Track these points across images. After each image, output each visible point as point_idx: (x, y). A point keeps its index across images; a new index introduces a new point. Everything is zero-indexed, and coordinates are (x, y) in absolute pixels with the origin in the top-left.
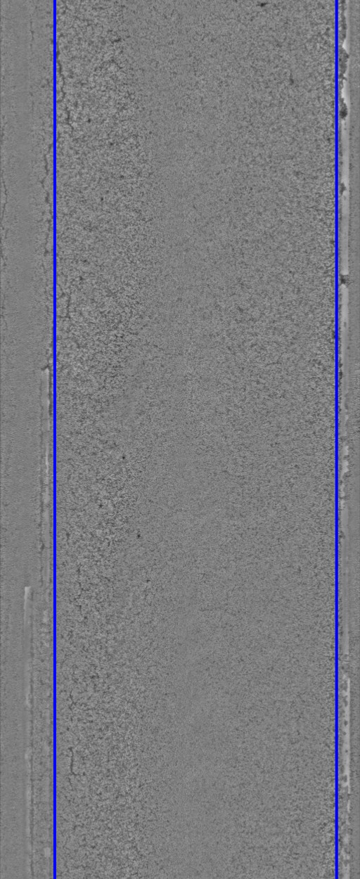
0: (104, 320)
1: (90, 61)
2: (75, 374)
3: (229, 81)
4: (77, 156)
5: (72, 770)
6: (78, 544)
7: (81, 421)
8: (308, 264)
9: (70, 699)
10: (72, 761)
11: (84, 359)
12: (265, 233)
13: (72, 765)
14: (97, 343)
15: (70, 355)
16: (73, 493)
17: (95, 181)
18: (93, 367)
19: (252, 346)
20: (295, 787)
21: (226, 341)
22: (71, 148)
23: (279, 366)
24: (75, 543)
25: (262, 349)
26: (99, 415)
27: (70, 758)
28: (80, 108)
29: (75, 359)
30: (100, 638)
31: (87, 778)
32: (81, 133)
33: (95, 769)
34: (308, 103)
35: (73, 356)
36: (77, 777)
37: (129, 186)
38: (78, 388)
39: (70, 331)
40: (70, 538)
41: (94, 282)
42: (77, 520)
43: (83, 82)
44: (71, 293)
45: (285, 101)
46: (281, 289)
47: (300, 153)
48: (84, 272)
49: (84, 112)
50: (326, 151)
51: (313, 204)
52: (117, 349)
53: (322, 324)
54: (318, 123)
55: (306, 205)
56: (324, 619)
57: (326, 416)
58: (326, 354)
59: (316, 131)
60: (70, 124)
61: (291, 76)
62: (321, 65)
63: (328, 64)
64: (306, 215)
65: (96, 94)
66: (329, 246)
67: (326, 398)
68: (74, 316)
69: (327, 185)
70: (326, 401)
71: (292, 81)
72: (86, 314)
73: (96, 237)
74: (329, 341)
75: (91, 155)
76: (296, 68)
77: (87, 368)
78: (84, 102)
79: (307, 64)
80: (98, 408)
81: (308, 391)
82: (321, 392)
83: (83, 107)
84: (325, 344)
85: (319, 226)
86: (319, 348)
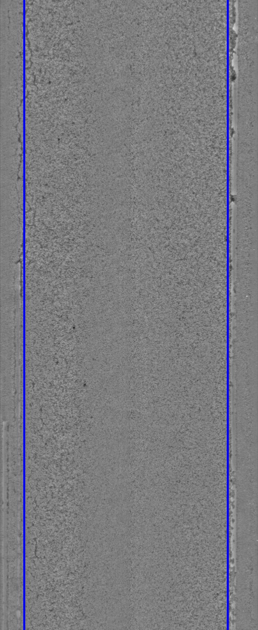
0: (59, 227)
1: (50, 39)
2: (39, 267)
3: (150, 54)
4: (41, 109)
5: (35, 554)
6: (40, 390)
7: (43, 301)
8: (207, 187)
9: (35, 504)
10: (36, 547)
11: (46, 256)
12: (175, 165)
13: (36, 551)
14: (55, 244)
15: (35, 253)
16: (37, 353)
17: (53, 126)
18: (51, 262)
19: (166, 247)
20: (196, 567)
21: (147, 243)
22: (36, 103)
23: (185, 261)
24: (38, 390)
25: (173, 249)
26: (56, 297)
27: (34, 546)
28: (43, 73)
29: (39, 256)
30: (56, 459)
31: (47, 560)
32: (44, 91)
33: (52, 554)
34: (207, 70)
35: (37, 254)
36: (40, 559)
37: (79, 130)
38: (41, 277)
39: (35, 236)
40: (35, 386)
41: (52, 200)
42: (40, 373)
43: (45, 54)
44: (36, 208)
45: (190, 69)
46: (187, 206)
47: (201, 107)
48: (45, 193)
49: (46, 76)
50: (220, 105)
51: (210, 143)
52: (69, 249)
53: (217, 231)
54: (214, 84)
55: (206, 144)
56: (217, 446)
57: (220, 298)
58: (219, 252)
59: (213, 90)
60: (36, 85)
61: (195, 50)
62: (217, 42)
63: (222, 42)
64: (205, 151)
65: (55, 63)
66: (222, 174)
67: (220, 285)
68: (38, 224)
69: (221, 130)
70: (220, 287)
71: (196, 54)
72: (47, 223)
73: (55, 168)
74: (222, 243)
75: (50, 108)
76: (198, 45)
77: (47, 263)
78: (46, 69)
79: (207, 41)
80: (56, 292)
81: (206, 280)
82: (216, 281)
83: (45, 73)
84: (219, 246)
85: (215, 160)
86: (215, 249)
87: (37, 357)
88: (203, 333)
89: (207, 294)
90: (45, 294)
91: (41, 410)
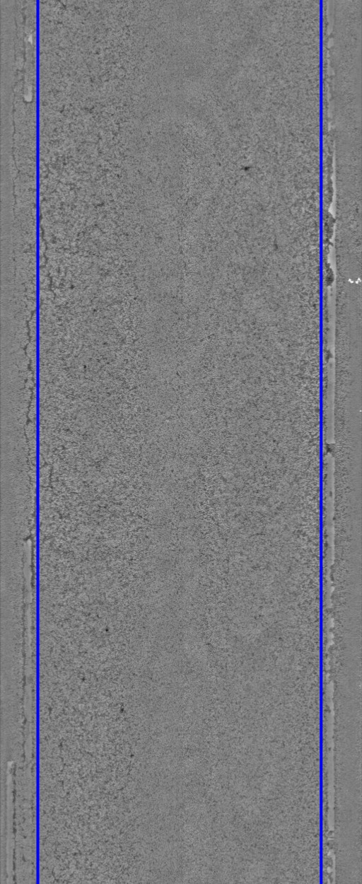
0: (87, 489)
1: (73, 226)
2: (58, 545)
3: (213, 246)
4: (60, 323)
6: (60, 718)
7: (63, 593)
8: (293, 433)
9: (52, 877)
11: (67, 530)
12: (248, 402)
14: (80, 513)
15: (53, 526)
16: (55, 666)
17: (77, 348)
18: (75, 538)
19: (236, 516)
21: (210, 512)
22: (54, 315)
23: (262, 537)
24: (57, 717)
25: (246, 519)
26: (81, 587)
28: (63, 274)
29: (57, 529)
30: (82, 814)
32: (64, 299)
34: (292, 269)
35: (55, 526)
37: (113, 353)
38: (60, 560)
39: (52, 501)
40: (52, 712)
41: (76, 452)
42: (60, 694)
43: (65, 247)
44: (53, 462)
45: (269, 267)
46: (265, 459)
47: (285, 320)
48: (66, 442)
49: (66, 278)
50: (311, 318)
51: (298, 372)
52: (100, 520)
53: (307, 494)
54: (303, 288)
55: (291, 373)
56: (309, 795)
57: (311, 587)
58: (310, 524)
59: (301, 297)
60: (53, 291)
61: (275, 241)
62: (307, 229)
63: (313, 229)
64: (290, 383)
65: (79, 260)
66: (314, 414)
67: (312, 570)
68: (57, 485)
69: (313, 353)
70: (312, 572)
71: (276, 246)
72: (68, 483)
73: (79, 406)
74: (314, 511)
75: (73, 322)
76: (281, 233)
77: (69, 539)
78: (66, 268)
79: (292, 229)
80: (81, 580)
81: (292, 563)
82: (305, 564)
83: (65, 273)
84: (310, 515)
85: (304, 395)
86: (304, 519)
87: (55, 671)
88: (288, 637)
89: (293, 582)
90: (67, 583)
91: (61, 745)
